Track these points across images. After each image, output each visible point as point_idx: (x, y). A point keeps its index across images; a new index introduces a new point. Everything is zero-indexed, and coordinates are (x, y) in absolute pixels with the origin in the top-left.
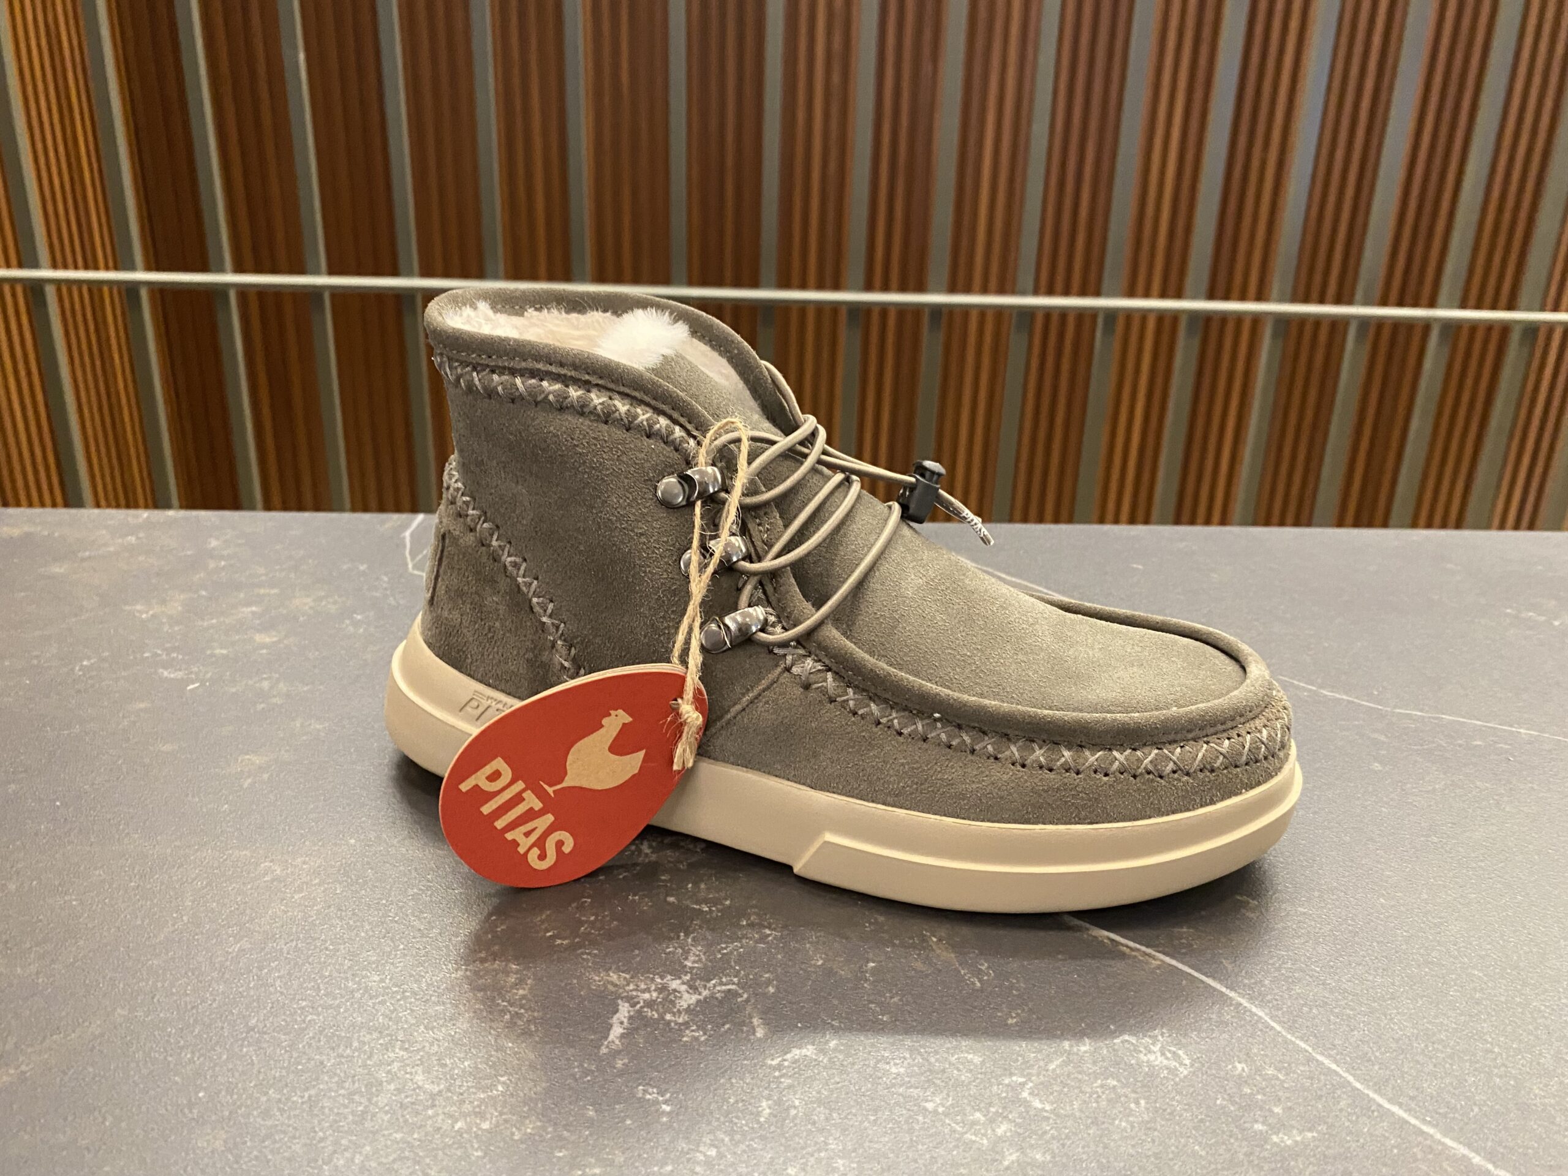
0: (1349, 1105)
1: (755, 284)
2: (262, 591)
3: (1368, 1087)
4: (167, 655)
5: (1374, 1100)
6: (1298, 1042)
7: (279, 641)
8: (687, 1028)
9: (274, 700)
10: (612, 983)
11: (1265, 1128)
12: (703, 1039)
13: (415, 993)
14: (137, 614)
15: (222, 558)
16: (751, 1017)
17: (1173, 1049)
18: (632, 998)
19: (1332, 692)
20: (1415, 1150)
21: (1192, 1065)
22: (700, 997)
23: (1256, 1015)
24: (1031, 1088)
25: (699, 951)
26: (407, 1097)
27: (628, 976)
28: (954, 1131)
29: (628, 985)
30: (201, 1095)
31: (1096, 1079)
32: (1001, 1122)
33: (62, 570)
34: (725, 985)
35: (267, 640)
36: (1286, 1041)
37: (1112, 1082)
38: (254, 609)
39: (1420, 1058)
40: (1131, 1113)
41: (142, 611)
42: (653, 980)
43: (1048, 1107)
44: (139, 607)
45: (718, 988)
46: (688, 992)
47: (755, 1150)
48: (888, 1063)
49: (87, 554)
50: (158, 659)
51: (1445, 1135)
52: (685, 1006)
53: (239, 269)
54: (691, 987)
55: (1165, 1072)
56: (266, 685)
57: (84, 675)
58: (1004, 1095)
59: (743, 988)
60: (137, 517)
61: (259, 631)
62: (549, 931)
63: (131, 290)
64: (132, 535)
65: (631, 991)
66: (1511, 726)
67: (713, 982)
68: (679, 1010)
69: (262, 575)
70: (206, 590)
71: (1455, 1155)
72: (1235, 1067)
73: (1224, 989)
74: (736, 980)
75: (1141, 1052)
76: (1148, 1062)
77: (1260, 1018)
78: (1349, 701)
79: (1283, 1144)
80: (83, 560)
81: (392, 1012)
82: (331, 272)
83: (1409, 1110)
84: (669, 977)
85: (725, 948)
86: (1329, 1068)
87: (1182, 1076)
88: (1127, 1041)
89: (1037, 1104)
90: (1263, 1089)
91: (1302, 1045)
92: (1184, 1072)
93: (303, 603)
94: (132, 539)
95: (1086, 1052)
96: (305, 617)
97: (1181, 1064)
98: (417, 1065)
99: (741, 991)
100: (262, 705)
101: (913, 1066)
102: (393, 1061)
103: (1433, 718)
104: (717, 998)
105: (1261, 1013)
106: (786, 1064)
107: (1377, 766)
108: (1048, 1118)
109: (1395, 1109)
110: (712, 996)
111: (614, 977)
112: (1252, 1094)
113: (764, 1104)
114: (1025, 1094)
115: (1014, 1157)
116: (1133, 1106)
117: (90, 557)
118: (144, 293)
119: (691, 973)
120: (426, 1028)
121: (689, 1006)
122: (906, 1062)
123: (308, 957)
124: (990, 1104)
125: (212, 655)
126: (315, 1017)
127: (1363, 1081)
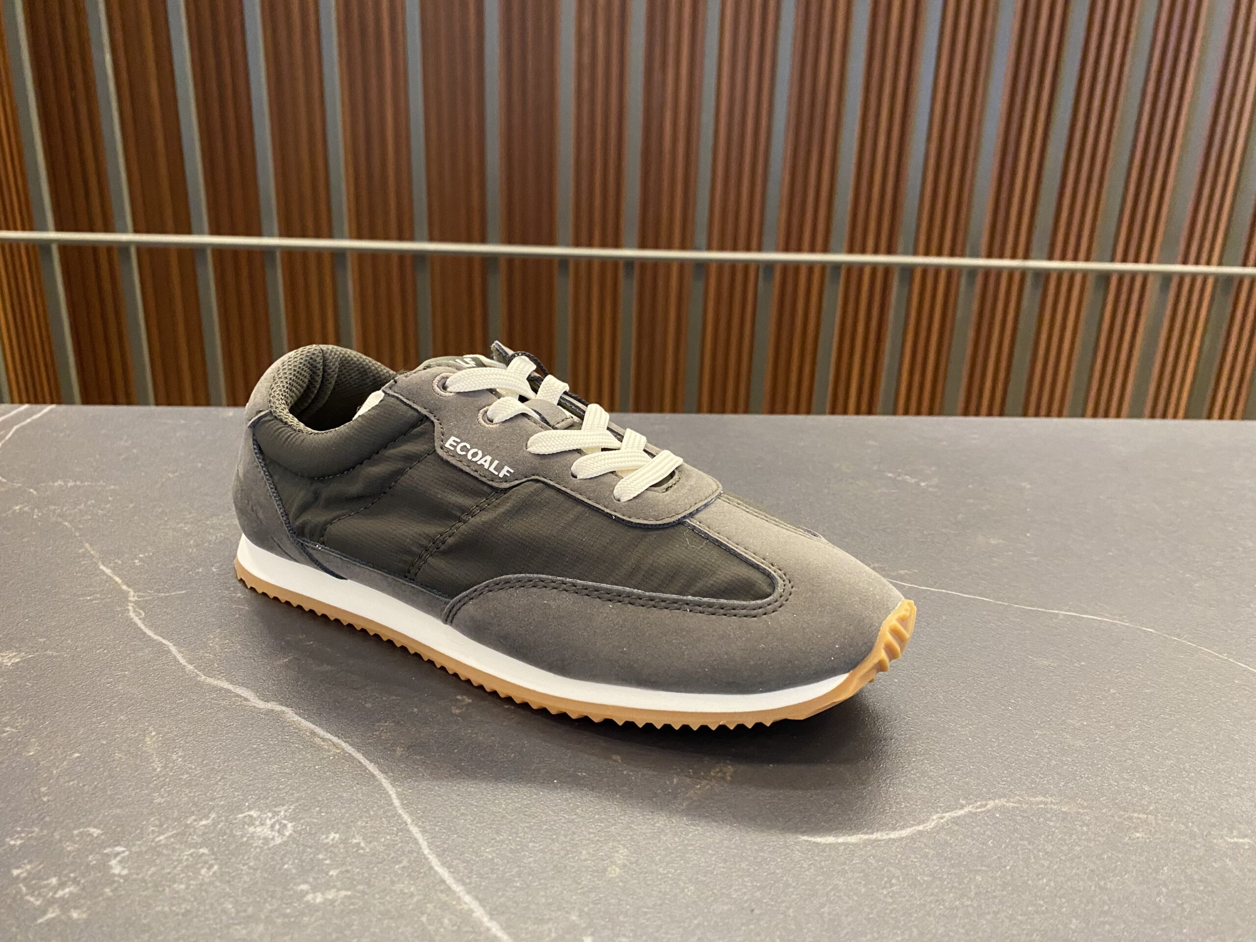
5: (429, 863)
20: (428, 905)
21: (291, 835)
24: (123, 858)
32: (69, 887)
37: (204, 850)
55: (261, 841)
58: (94, 862)
72: (327, 838)
75: (253, 824)
76: (255, 832)
77: (390, 796)
79: (312, 901)
87: (271, 845)
88: (251, 816)
91: (406, 817)
92: (278, 841)
95: (204, 825)
105: (392, 791)
108: (114, 882)
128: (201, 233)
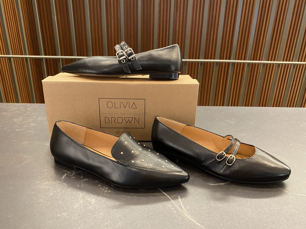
2: (34, 117)
7: (34, 125)
8: (73, 177)
10: (65, 171)
15: (29, 111)
33: (5, 114)
38: (32, 120)
41: (15, 120)
42: (70, 171)
44: (15, 119)
50: (16, 128)
56: (31, 131)
57: (5, 130)
61: (32, 123)
63: (26, 59)
65: (67, 172)
69: (34, 114)
70: (25, 117)
80: (8, 112)
82: (61, 55)
84: (73, 171)
93: (39, 119)
94: (16, 108)
96: (39, 121)
100: (30, 135)
106: (83, 181)
125: (24, 127)
128: (75, 56)
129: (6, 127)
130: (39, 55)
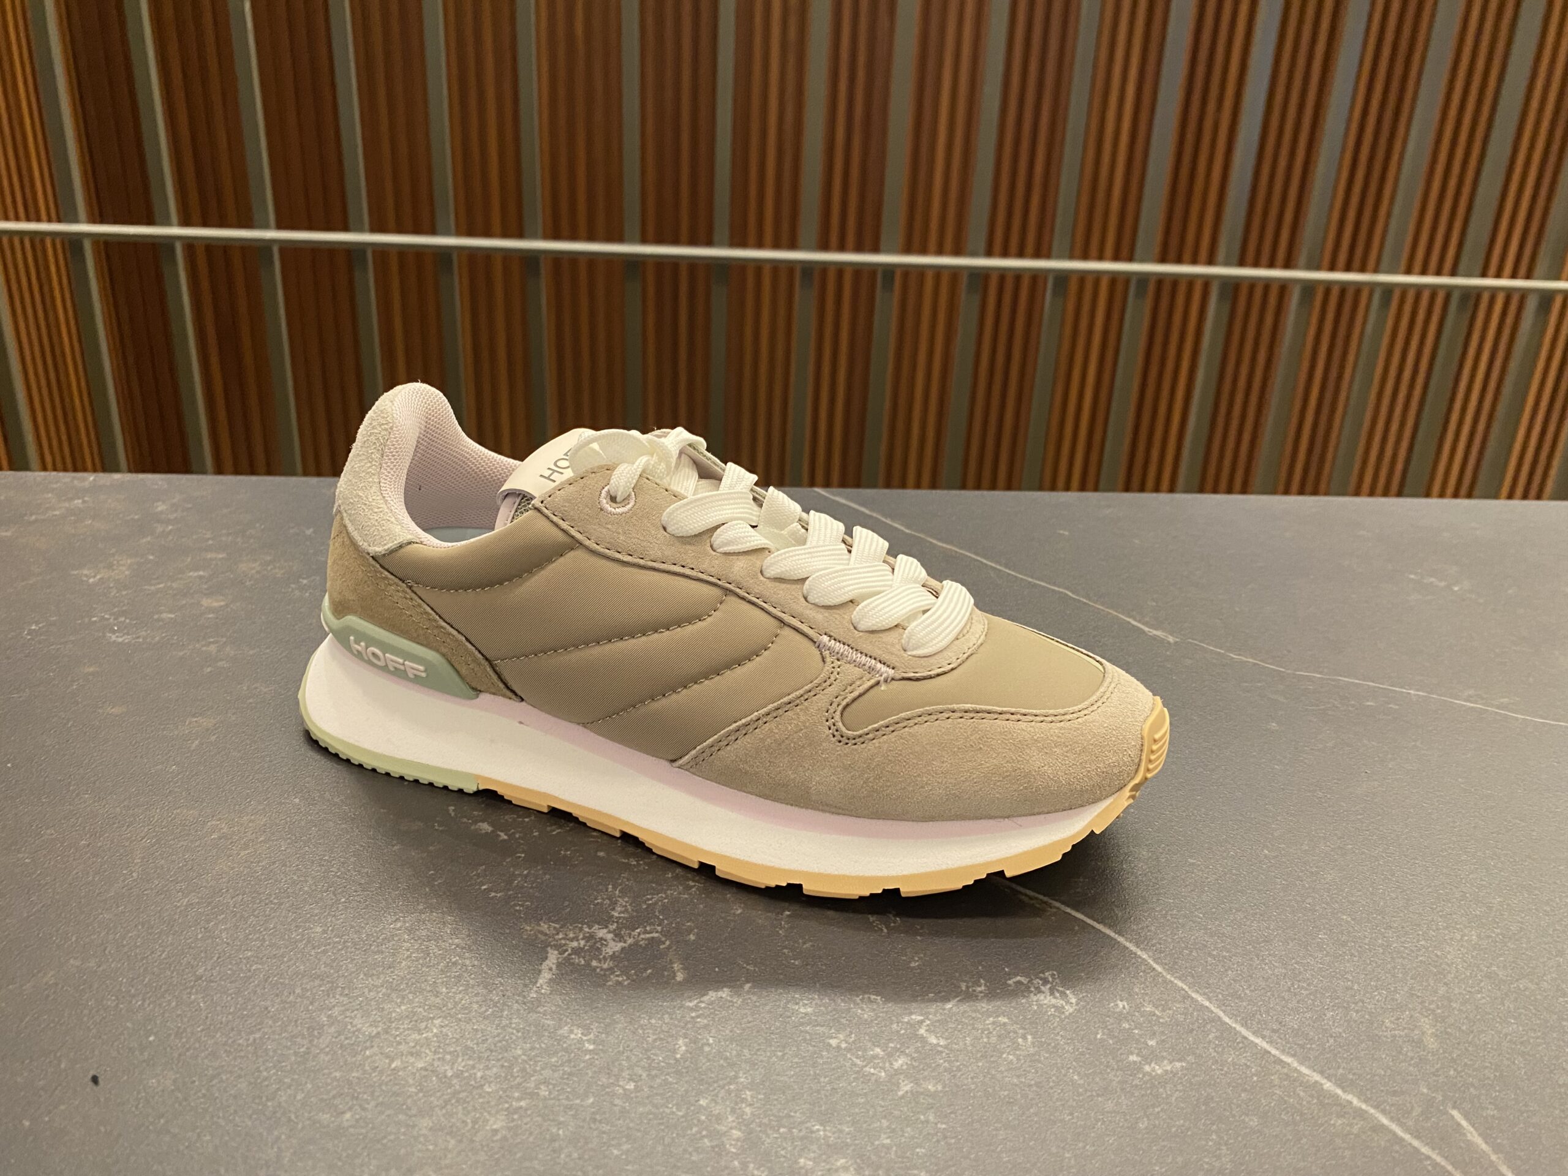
0: (1217, 1038)
1: (709, 243)
2: (209, 556)
3: (1236, 1021)
4: (115, 619)
6: (1176, 981)
7: (227, 605)
8: (613, 973)
9: (220, 664)
10: (542, 933)
11: (1139, 1059)
12: (626, 983)
13: (354, 944)
14: (85, 579)
15: (168, 522)
16: (671, 962)
17: (1061, 989)
18: (561, 946)
19: (1239, 655)
22: (624, 945)
23: (1140, 957)
25: (626, 902)
26: (346, 1039)
27: (557, 926)
28: (855, 1065)
29: (558, 934)
30: (151, 1039)
31: (990, 1016)
33: (9, 534)
34: (649, 933)
35: (215, 604)
36: (1165, 981)
38: (201, 573)
39: (1286, 995)
40: (1017, 1047)
41: (91, 576)
42: (581, 929)
43: (942, 1042)
44: (86, 572)
45: (642, 936)
46: (614, 940)
47: (671, 1083)
48: (797, 1004)
49: (33, 517)
50: (105, 623)
51: (1301, 1064)
52: (611, 953)
53: (186, 222)
54: (616, 935)
56: (213, 648)
57: (32, 639)
59: (665, 936)
60: (84, 480)
61: (205, 594)
62: (483, 885)
63: (74, 242)
64: (79, 498)
65: (561, 939)
66: (1401, 687)
67: (638, 930)
68: (604, 957)
69: (209, 539)
70: (153, 554)
71: (1308, 1081)
73: (1112, 934)
74: (659, 928)
78: (1255, 664)
80: (29, 523)
81: (334, 961)
82: (280, 226)
83: (1271, 1042)
84: (597, 926)
85: (651, 899)
86: (1202, 1005)
89: (933, 1040)
90: (1141, 1024)
93: (248, 567)
94: (78, 503)
96: (252, 582)
97: (1068, 1002)
98: (357, 1010)
99: (663, 939)
100: (209, 670)
101: (820, 1006)
102: (334, 1007)
103: (1334, 680)
104: (641, 946)
106: (703, 1005)
107: (1274, 725)
109: (1258, 1041)
110: (636, 944)
111: (544, 927)
112: (1129, 1029)
113: (680, 1042)
114: (922, 1031)
115: (908, 1088)
116: (1020, 1040)
117: (36, 521)
118: (87, 246)
119: (617, 922)
120: (365, 975)
121: (614, 953)
122: (814, 1002)
123: (254, 911)
124: (890, 1040)
125: (162, 620)
126: (260, 967)
127: (1232, 1016)
129: (37, 623)
130: (150, 222)
